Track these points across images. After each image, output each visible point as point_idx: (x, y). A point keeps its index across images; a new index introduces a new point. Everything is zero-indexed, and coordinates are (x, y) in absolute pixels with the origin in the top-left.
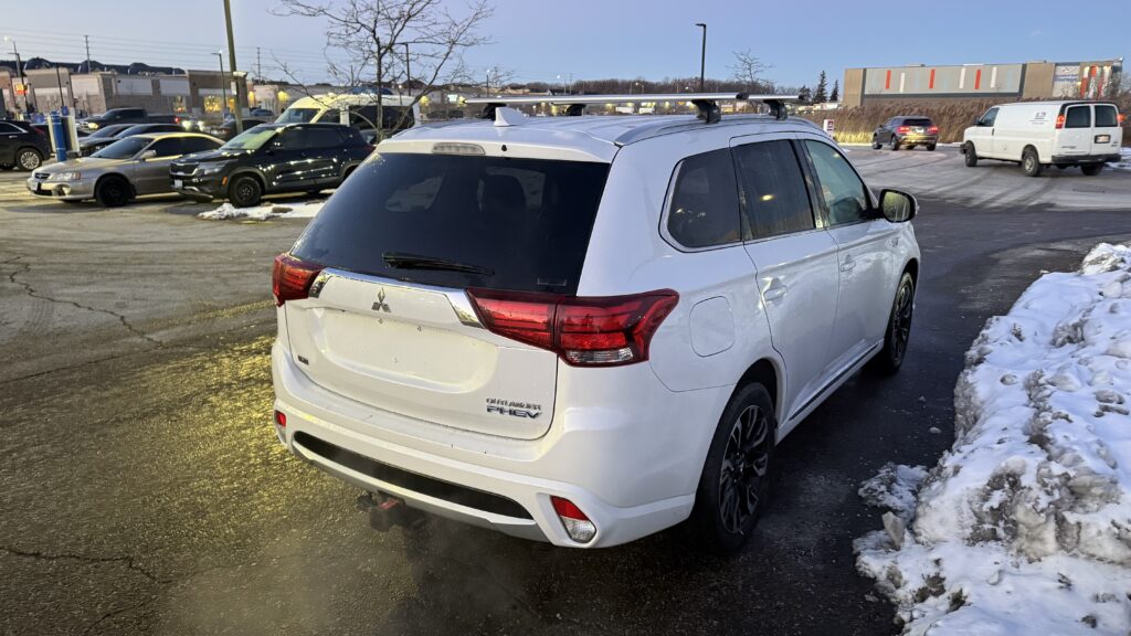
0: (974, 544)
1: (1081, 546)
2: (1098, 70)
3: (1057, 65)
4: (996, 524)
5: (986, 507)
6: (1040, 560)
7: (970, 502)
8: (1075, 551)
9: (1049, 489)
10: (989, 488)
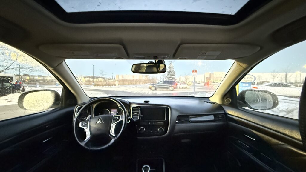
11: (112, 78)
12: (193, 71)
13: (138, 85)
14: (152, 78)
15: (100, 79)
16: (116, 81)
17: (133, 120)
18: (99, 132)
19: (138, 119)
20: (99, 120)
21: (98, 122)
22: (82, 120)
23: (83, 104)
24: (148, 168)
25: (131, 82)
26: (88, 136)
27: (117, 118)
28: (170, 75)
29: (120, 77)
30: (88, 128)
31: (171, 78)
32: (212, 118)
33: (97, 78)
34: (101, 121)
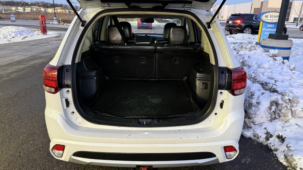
0: (272, 121)
1: (296, 115)
4: (275, 115)
5: (272, 111)
6: (288, 121)
7: (267, 111)
8: (296, 117)
9: (288, 103)
10: (270, 106)
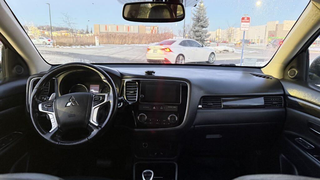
2: (154, 28)
3: (146, 26)
11: (87, 30)
12: (243, 19)
13: (137, 45)
14: (163, 32)
15: (64, 33)
16: (94, 35)
17: (128, 103)
18: (71, 119)
19: (136, 100)
20: (70, 100)
21: (69, 104)
22: (43, 101)
23: (41, 75)
24: (151, 173)
25: (123, 39)
26: (55, 125)
27: (101, 97)
28: (199, 26)
29: (103, 30)
30: (54, 113)
31: (201, 33)
32: (260, 101)
33: (58, 29)
34: (74, 102)
